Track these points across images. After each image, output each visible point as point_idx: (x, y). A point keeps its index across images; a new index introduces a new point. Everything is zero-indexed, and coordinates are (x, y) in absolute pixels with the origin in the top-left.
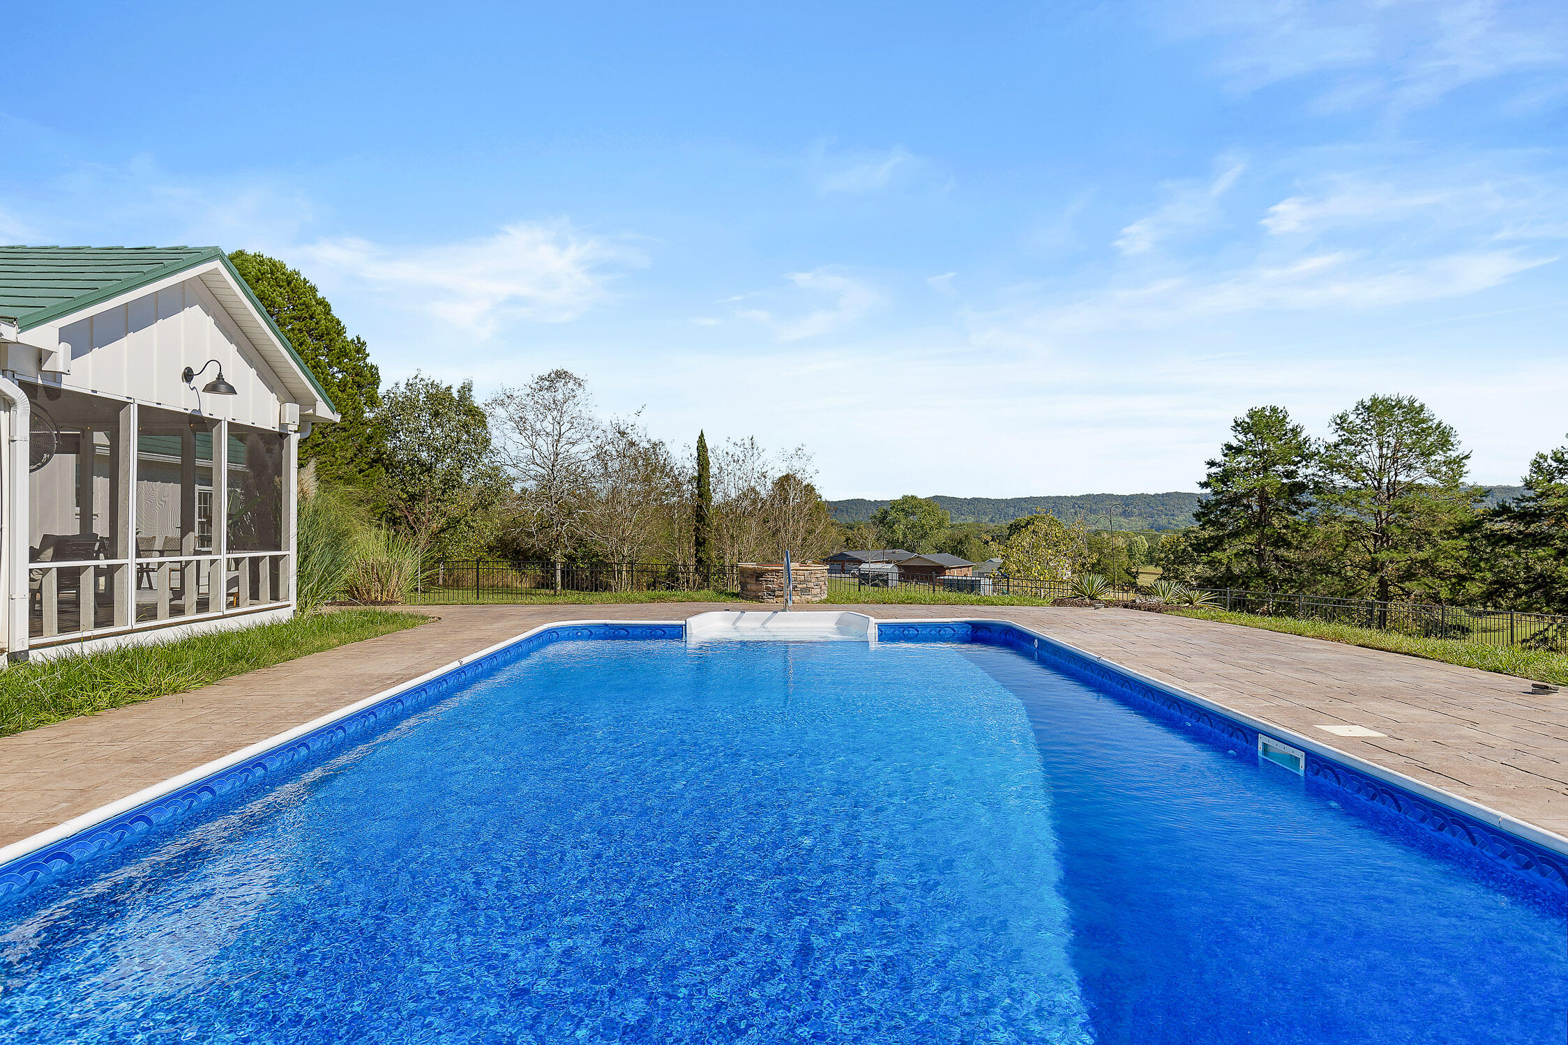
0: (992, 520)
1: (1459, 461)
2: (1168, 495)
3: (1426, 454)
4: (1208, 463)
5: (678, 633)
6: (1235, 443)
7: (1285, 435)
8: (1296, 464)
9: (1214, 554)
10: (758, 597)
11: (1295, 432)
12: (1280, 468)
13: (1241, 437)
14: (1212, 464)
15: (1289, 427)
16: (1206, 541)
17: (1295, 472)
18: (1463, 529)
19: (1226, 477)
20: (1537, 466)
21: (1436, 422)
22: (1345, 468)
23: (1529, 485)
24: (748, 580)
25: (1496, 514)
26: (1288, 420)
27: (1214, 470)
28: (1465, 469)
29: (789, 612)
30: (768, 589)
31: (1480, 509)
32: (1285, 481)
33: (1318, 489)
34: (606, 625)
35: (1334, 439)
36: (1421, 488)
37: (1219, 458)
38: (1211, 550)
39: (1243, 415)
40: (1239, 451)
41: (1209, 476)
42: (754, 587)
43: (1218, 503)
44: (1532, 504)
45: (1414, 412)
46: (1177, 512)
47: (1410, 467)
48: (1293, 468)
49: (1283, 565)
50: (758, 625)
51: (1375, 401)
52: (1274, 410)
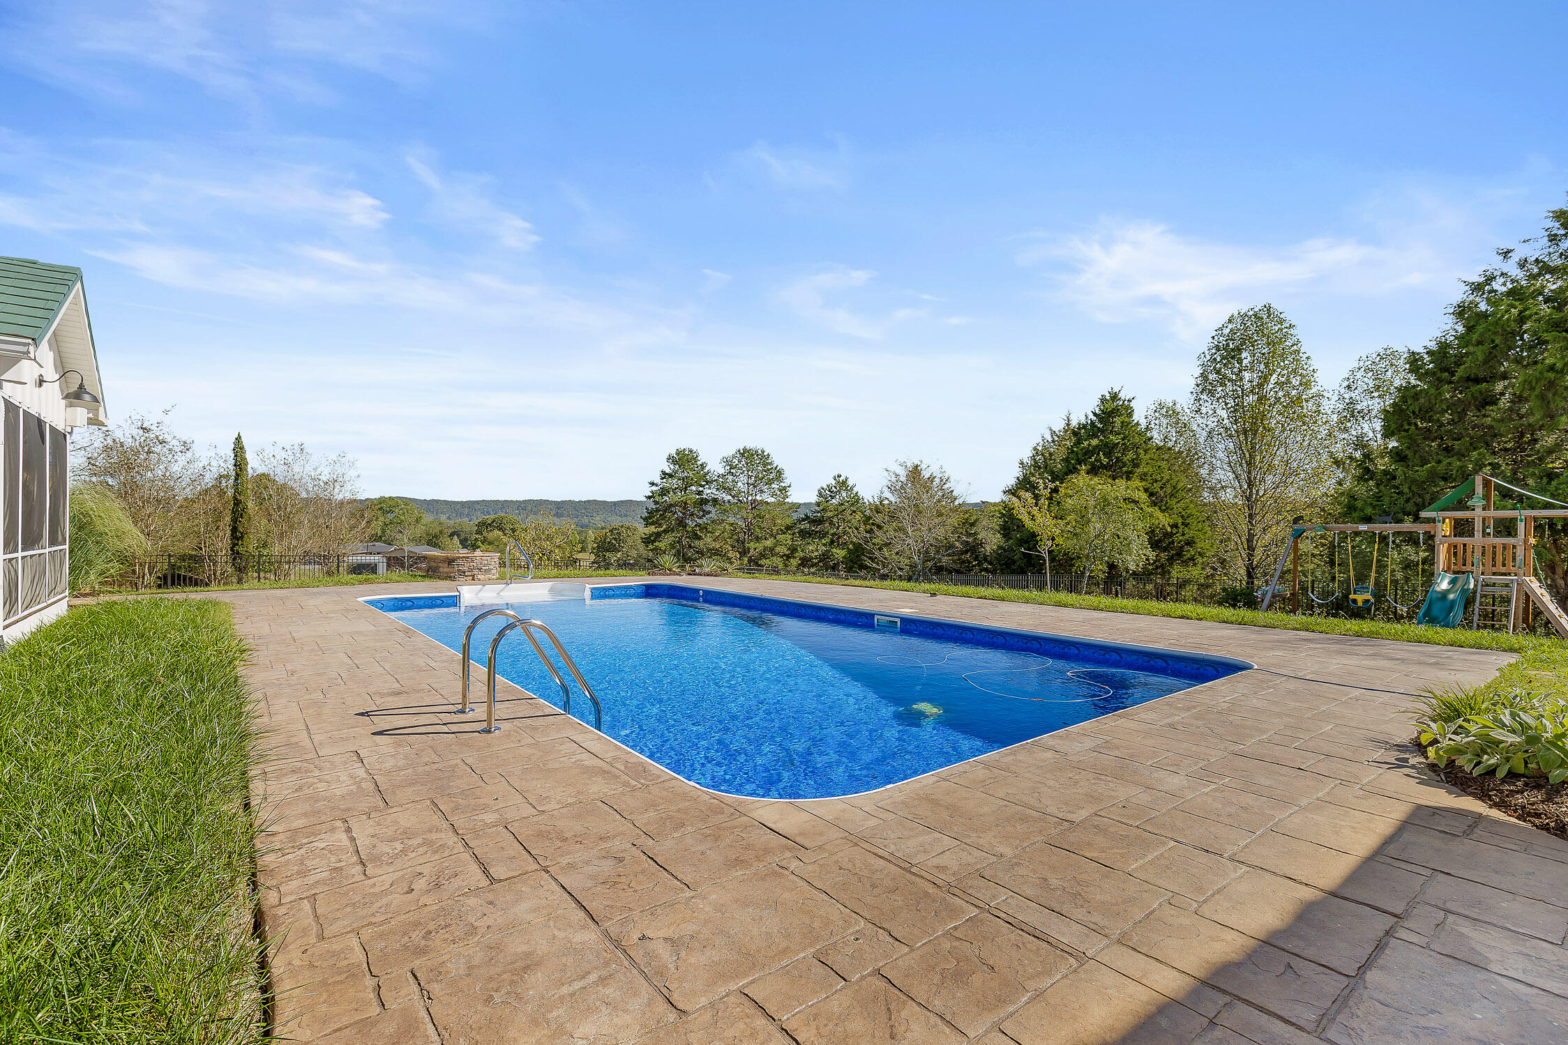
0: (449, 518)
1: (783, 490)
2: (588, 501)
3: (770, 482)
4: (650, 484)
5: (454, 601)
6: (668, 471)
7: (697, 467)
8: (703, 486)
9: (657, 544)
10: (450, 577)
11: (703, 466)
12: (694, 488)
13: (672, 467)
14: (653, 484)
15: (699, 463)
16: (651, 535)
17: (702, 491)
18: (788, 528)
19: (664, 492)
20: (820, 495)
21: (775, 465)
22: (728, 490)
23: (818, 504)
24: (441, 564)
25: (803, 520)
26: (699, 458)
27: (654, 488)
28: (788, 494)
29: (513, 585)
30: (459, 570)
31: (795, 516)
32: (697, 497)
33: (715, 501)
34: (396, 598)
35: (722, 471)
36: (767, 503)
37: (658, 480)
38: (654, 541)
39: (673, 452)
40: (671, 476)
41: (652, 492)
42: (445, 570)
43: (657, 510)
44: (819, 515)
45: (764, 458)
46: (595, 514)
47: (762, 491)
48: (701, 489)
49: (694, 551)
50: (495, 595)
51: (745, 449)
52: (691, 451)
